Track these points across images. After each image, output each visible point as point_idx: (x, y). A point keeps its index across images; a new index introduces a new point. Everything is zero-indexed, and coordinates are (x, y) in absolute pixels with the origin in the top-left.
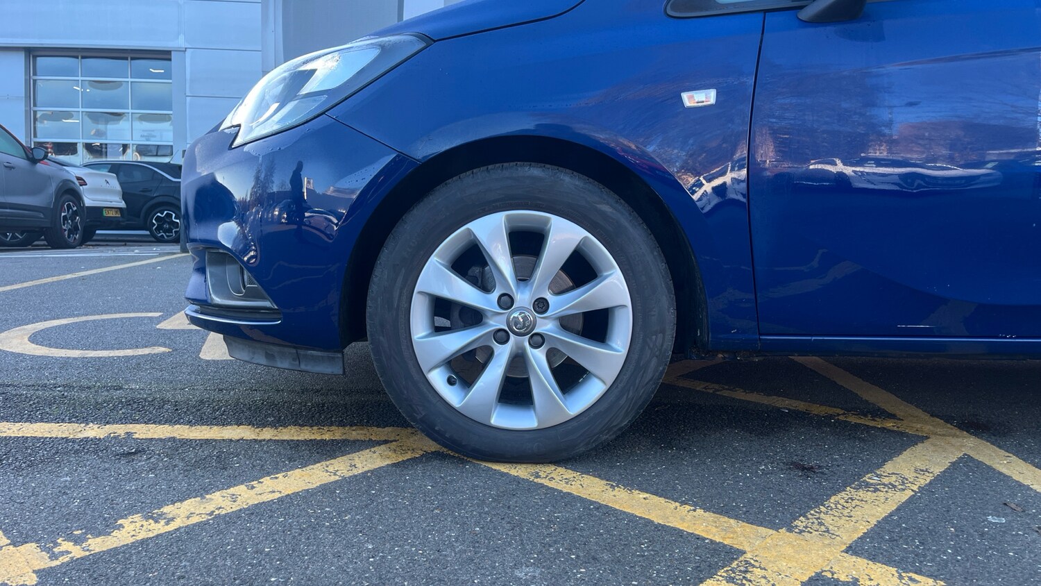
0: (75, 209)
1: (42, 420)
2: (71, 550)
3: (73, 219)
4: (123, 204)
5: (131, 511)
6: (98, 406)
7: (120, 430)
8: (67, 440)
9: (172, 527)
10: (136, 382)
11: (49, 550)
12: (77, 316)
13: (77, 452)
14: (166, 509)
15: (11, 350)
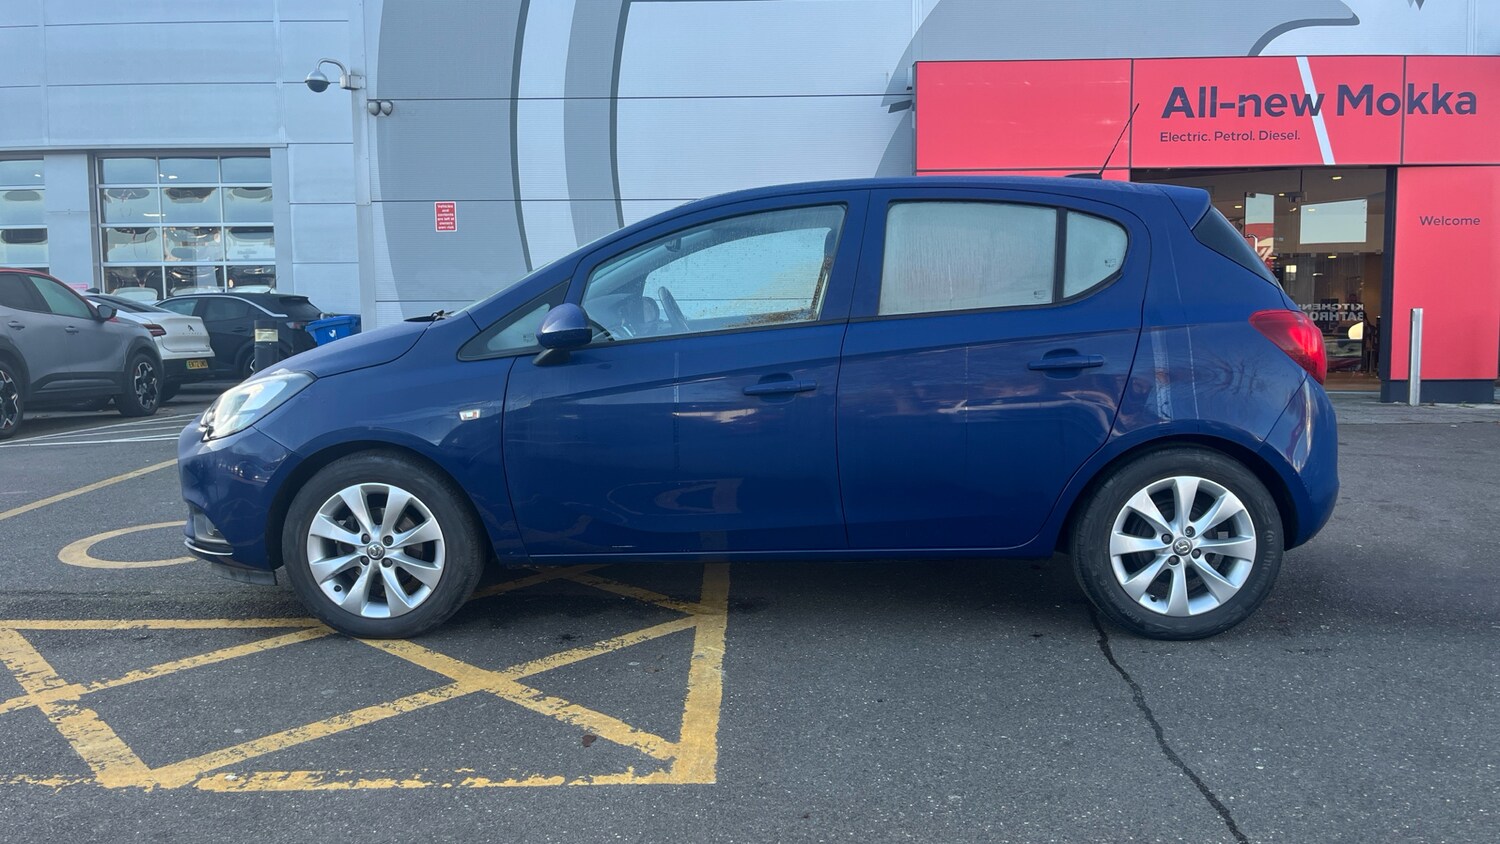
0: (150, 369)
1: (91, 618)
2: (98, 686)
3: (148, 381)
4: (210, 353)
5: (135, 668)
6: (130, 607)
7: (140, 623)
8: (105, 631)
9: (155, 675)
10: (161, 588)
11: (87, 686)
12: (130, 526)
13: (110, 638)
14: (154, 668)
15: (71, 563)
